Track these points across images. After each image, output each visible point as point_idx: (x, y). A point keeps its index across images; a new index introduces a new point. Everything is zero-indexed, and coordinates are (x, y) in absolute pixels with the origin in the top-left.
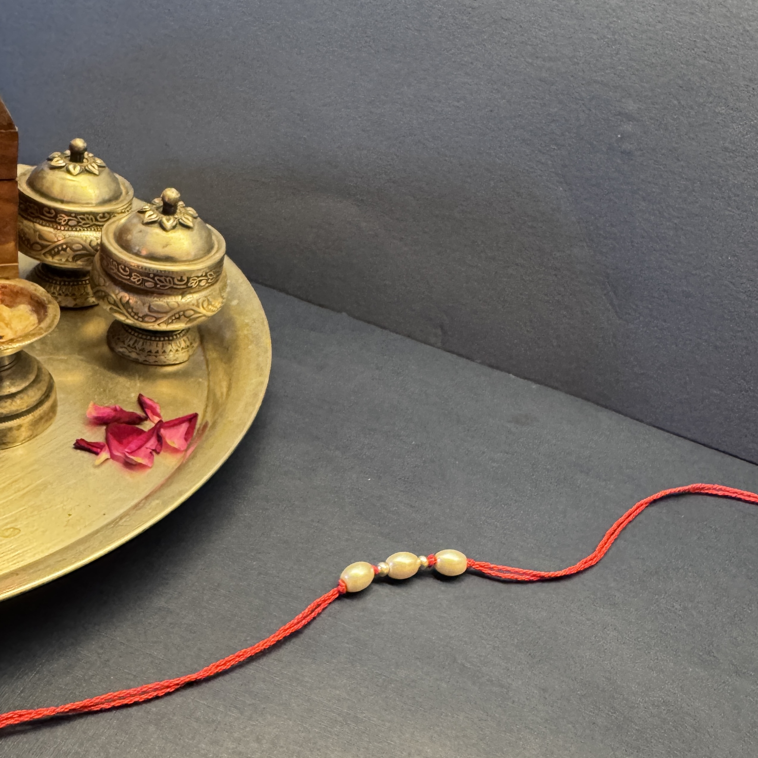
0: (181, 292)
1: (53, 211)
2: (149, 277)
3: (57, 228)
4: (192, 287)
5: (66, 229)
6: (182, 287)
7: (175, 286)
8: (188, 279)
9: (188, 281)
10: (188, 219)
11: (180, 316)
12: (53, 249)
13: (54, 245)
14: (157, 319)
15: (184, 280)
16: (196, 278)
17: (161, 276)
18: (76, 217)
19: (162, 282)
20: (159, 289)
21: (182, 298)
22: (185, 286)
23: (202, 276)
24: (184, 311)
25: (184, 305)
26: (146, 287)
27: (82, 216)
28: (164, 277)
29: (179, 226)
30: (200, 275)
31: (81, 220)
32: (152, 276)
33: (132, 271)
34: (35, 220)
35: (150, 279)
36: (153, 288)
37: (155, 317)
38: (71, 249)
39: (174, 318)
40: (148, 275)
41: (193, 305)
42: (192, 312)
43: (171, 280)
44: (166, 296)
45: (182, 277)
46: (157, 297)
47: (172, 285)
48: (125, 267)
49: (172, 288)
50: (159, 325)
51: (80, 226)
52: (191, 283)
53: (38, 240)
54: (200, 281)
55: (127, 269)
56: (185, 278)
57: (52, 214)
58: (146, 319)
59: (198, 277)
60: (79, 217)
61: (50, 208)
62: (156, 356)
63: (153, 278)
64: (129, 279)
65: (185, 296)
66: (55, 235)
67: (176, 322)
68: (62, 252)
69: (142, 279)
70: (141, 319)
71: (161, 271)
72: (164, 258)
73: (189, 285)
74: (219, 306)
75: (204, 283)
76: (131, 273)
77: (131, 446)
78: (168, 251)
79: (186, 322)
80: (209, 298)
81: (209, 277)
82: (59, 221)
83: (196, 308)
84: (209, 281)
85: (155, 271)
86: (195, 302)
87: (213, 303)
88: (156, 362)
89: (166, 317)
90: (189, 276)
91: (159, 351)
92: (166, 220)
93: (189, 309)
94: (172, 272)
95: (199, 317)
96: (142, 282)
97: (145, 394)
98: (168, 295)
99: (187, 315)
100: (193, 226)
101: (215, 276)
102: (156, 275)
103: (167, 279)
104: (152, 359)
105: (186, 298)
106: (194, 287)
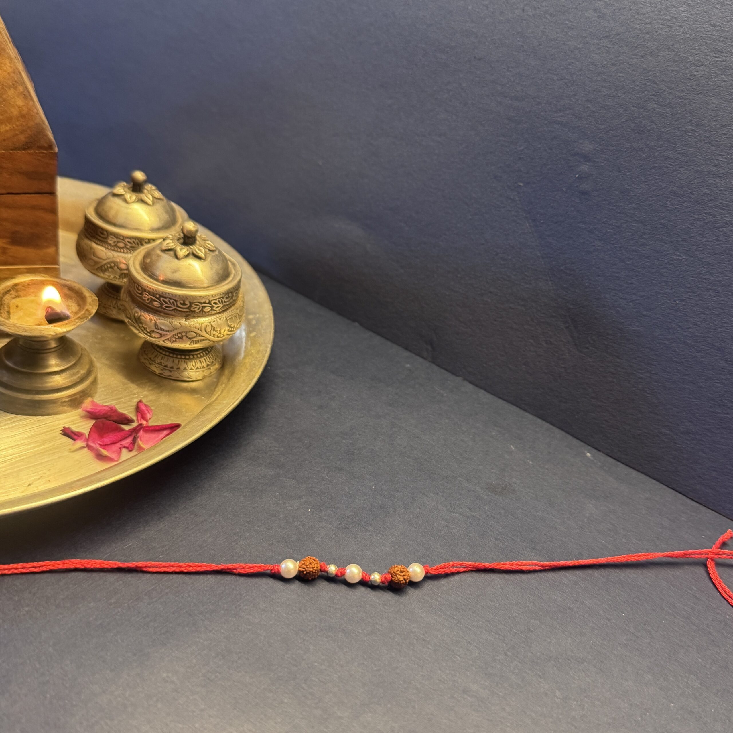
0: (184, 314)
1: (105, 233)
2: (156, 298)
3: (107, 248)
4: (194, 311)
6: (185, 310)
8: (191, 303)
9: (191, 306)
10: (201, 250)
11: (182, 336)
12: (103, 265)
13: (104, 262)
14: (162, 336)
15: (186, 304)
16: (199, 304)
17: (166, 298)
18: (123, 240)
19: (167, 304)
20: (164, 309)
22: (188, 310)
23: (205, 303)
24: (186, 332)
25: (186, 327)
26: (154, 306)
27: (129, 240)
28: (168, 299)
29: (191, 256)
30: (203, 301)
32: (158, 296)
33: (143, 290)
35: (157, 300)
36: (158, 307)
37: (160, 334)
38: (118, 268)
39: (177, 337)
43: (175, 302)
44: (171, 317)
45: (184, 301)
46: (163, 316)
47: (176, 307)
48: (139, 286)
49: (175, 309)
50: (164, 341)
51: (127, 248)
53: (92, 256)
55: (140, 288)
56: (187, 302)
57: (103, 234)
58: (153, 335)
59: (201, 303)
60: (126, 240)
61: (103, 230)
63: (159, 299)
64: (141, 298)
65: (189, 319)
66: (106, 253)
67: (179, 341)
68: (110, 270)
69: (151, 298)
70: (149, 334)
71: (166, 293)
72: (172, 281)
73: (192, 309)
74: (225, 333)
75: (208, 309)
76: (142, 291)
77: (107, 440)
78: (176, 277)
79: (189, 343)
80: (213, 324)
81: (213, 305)
82: (110, 242)
83: (199, 332)
84: (214, 308)
85: (161, 293)
86: (198, 325)
87: (218, 329)
88: (170, 376)
89: (170, 335)
90: (192, 301)
91: (174, 367)
92: (181, 249)
93: (192, 332)
94: (176, 295)
95: (202, 340)
96: (151, 301)
97: (144, 401)
98: (173, 315)
99: (190, 337)
100: (206, 258)
101: (222, 305)
102: (162, 296)
103: (171, 301)
104: (167, 373)
105: (189, 321)
106: (197, 311)
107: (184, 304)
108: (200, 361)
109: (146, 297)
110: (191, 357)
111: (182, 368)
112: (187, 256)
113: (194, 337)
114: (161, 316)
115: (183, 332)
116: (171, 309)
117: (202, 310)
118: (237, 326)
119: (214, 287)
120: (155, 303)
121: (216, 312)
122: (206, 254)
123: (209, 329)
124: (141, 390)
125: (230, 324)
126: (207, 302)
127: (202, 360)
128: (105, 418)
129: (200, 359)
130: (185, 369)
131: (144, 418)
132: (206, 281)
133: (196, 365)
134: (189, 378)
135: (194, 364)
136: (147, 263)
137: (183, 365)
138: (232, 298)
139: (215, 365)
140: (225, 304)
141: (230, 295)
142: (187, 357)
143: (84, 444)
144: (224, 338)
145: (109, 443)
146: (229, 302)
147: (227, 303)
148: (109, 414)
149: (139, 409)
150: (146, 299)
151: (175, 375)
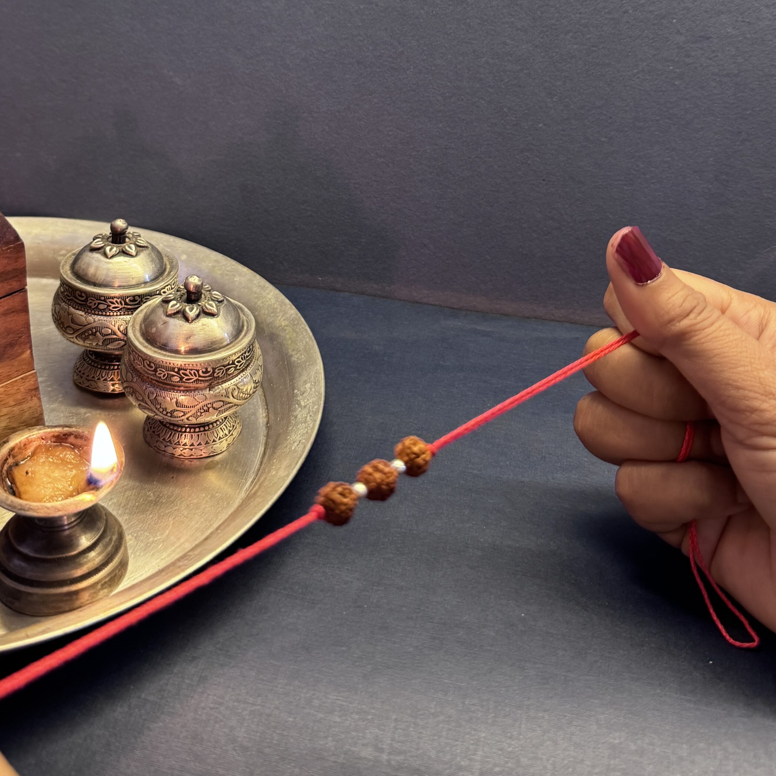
0: (207, 383)
1: (84, 295)
3: (87, 312)
5: (96, 313)
6: (208, 378)
7: (201, 379)
9: (214, 372)
10: (212, 305)
11: (209, 408)
12: (84, 332)
13: (84, 329)
16: (223, 367)
17: (186, 370)
19: (188, 376)
20: (184, 382)
22: (212, 377)
23: (229, 364)
29: (202, 315)
30: (226, 363)
33: (157, 365)
34: (69, 303)
36: (179, 381)
37: (183, 412)
40: (172, 370)
41: (222, 395)
43: (196, 372)
45: (206, 369)
46: (184, 391)
49: (198, 379)
50: (187, 418)
51: (110, 310)
52: (217, 374)
54: (228, 370)
55: (152, 364)
56: (210, 369)
63: (178, 372)
64: (155, 374)
65: (213, 387)
67: (205, 415)
69: (168, 374)
71: (185, 365)
74: (251, 392)
75: (231, 370)
76: (156, 368)
79: (216, 414)
80: (239, 385)
84: (238, 368)
86: (224, 392)
87: (245, 390)
90: (214, 367)
98: (194, 387)
100: (218, 312)
101: (244, 362)
105: (214, 390)
106: (220, 376)
107: (206, 372)
109: (162, 374)
113: (222, 406)
115: (209, 404)
116: (193, 380)
117: (226, 374)
119: (234, 343)
120: (174, 378)
121: (239, 371)
122: (217, 308)
125: (254, 379)
126: (231, 362)
140: (247, 359)
141: (251, 347)
147: (249, 357)
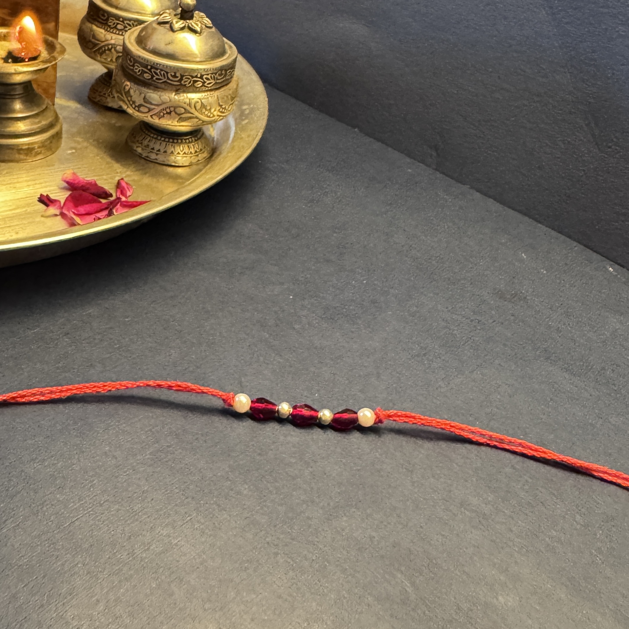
0: (174, 88)
1: (106, 14)
2: (147, 69)
3: (106, 30)
4: (185, 85)
5: (114, 32)
6: (175, 83)
7: (169, 82)
8: (182, 76)
9: (181, 79)
10: (197, 25)
11: (171, 112)
12: (101, 48)
13: (102, 44)
14: (150, 110)
15: (177, 77)
16: (191, 78)
17: (157, 69)
18: (123, 22)
19: (158, 75)
20: (154, 81)
21: (175, 95)
22: (179, 83)
23: (196, 77)
24: (175, 108)
25: (175, 102)
26: (144, 78)
27: (128, 22)
28: (159, 71)
29: (186, 29)
30: (195, 74)
31: (127, 25)
32: (149, 67)
33: (136, 61)
34: (92, 21)
35: (148, 71)
37: (148, 108)
38: (115, 50)
39: (165, 112)
40: (146, 66)
41: (185, 103)
42: (183, 110)
43: (165, 74)
44: (161, 90)
45: (175, 73)
46: (153, 90)
47: (166, 80)
48: (131, 57)
49: (165, 82)
50: (151, 116)
52: (185, 82)
53: (91, 38)
54: (195, 82)
55: (132, 59)
56: (178, 75)
57: (104, 16)
58: (142, 109)
59: (193, 77)
60: (125, 22)
61: (105, 11)
62: (157, 154)
63: (150, 70)
64: (132, 70)
65: (179, 94)
66: (105, 36)
67: (167, 117)
68: (107, 52)
69: (142, 69)
70: (137, 108)
71: (157, 64)
72: (164, 53)
73: (182, 82)
74: (215, 113)
75: (199, 84)
76: (134, 63)
77: (82, 209)
78: (170, 49)
79: (177, 120)
80: (202, 101)
81: (205, 80)
82: (109, 24)
83: (188, 108)
84: (206, 84)
85: (152, 63)
86: (188, 101)
87: (208, 108)
88: (156, 159)
89: (158, 109)
90: (182, 74)
91: (161, 150)
92: (177, 22)
93: (180, 107)
94: (167, 66)
95: (191, 118)
96: (141, 73)
97: (125, 179)
98: (163, 89)
99: (178, 113)
100: (201, 32)
101: (213, 82)
102: (153, 67)
103: (162, 73)
104: (153, 156)
105: (179, 96)
106: (188, 86)
107: (175, 76)
108: (188, 146)
109: (138, 69)
110: (180, 141)
111: (169, 151)
112: (182, 29)
113: (182, 114)
114: (150, 89)
115: (172, 107)
116: (161, 81)
117: (193, 85)
118: (229, 107)
119: (208, 62)
120: (146, 75)
121: (207, 89)
122: (202, 29)
123: (198, 106)
124: (125, 170)
125: (221, 104)
126: (199, 76)
127: (191, 145)
128: (84, 190)
129: (189, 144)
130: (172, 152)
131: (123, 193)
132: (199, 56)
133: (183, 150)
134: (175, 162)
135: (181, 148)
136: (141, 36)
137: (170, 149)
138: (225, 76)
139: (203, 152)
140: (218, 81)
141: (223, 72)
142: (175, 141)
143: (57, 212)
144: (214, 118)
145: (84, 212)
146: (222, 80)
147: (220, 81)
148: (88, 186)
149: (119, 186)
150: (137, 71)
151: (161, 158)
